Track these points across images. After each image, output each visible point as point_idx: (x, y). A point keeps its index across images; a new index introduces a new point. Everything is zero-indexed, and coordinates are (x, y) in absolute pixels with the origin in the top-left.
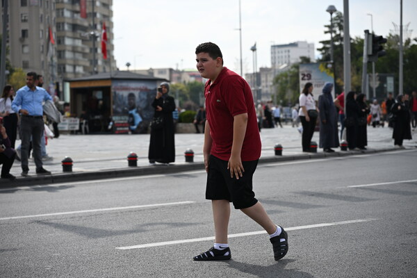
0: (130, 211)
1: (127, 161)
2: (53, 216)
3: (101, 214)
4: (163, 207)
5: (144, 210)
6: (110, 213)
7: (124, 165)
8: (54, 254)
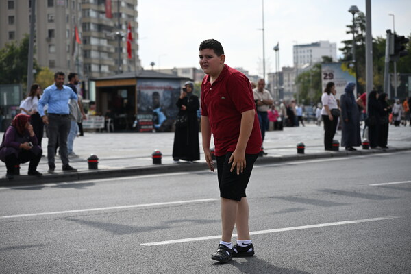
0: (155, 208)
1: (151, 159)
2: (79, 212)
3: (126, 211)
4: (188, 204)
5: (168, 207)
6: (135, 210)
7: (148, 162)
8: (80, 250)
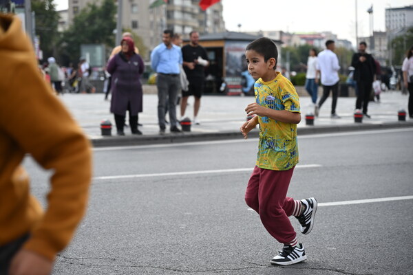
8: (186, 214)
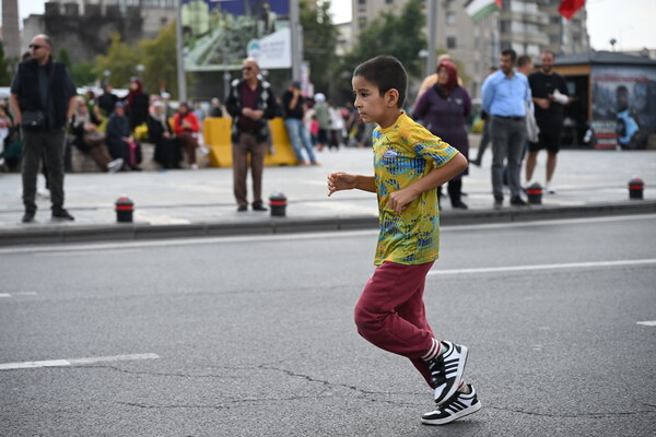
0: (646, 267)
1: (626, 191)
2: (525, 270)
3: (600, 270)
8: (541, 328)
